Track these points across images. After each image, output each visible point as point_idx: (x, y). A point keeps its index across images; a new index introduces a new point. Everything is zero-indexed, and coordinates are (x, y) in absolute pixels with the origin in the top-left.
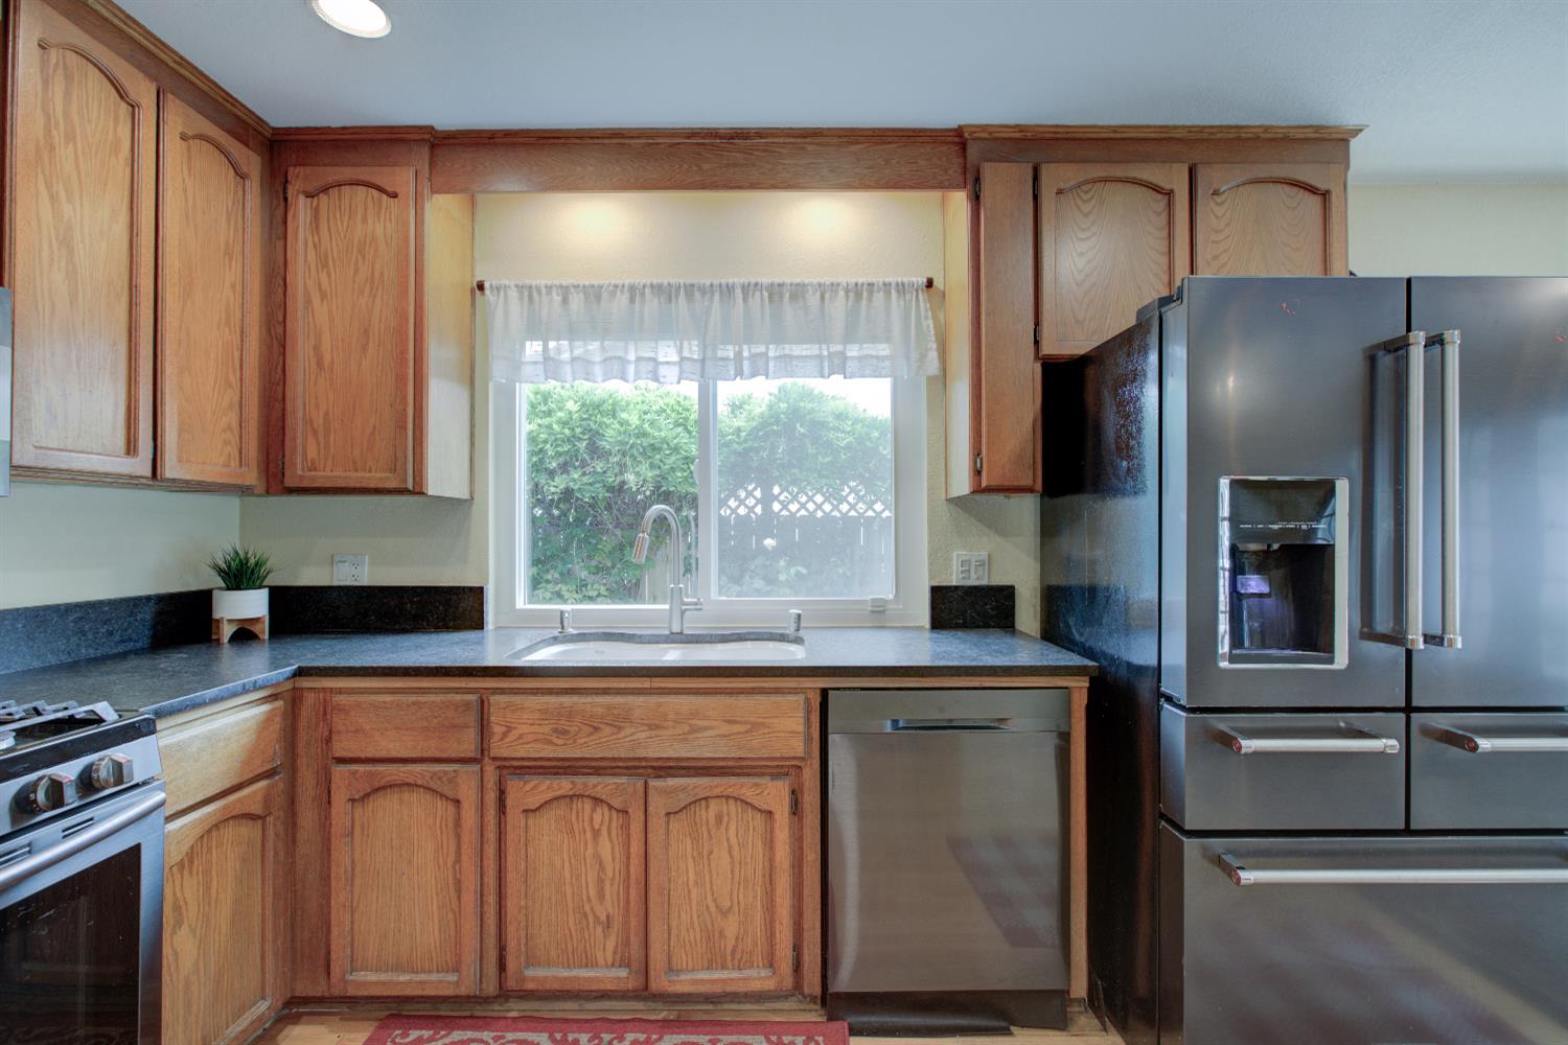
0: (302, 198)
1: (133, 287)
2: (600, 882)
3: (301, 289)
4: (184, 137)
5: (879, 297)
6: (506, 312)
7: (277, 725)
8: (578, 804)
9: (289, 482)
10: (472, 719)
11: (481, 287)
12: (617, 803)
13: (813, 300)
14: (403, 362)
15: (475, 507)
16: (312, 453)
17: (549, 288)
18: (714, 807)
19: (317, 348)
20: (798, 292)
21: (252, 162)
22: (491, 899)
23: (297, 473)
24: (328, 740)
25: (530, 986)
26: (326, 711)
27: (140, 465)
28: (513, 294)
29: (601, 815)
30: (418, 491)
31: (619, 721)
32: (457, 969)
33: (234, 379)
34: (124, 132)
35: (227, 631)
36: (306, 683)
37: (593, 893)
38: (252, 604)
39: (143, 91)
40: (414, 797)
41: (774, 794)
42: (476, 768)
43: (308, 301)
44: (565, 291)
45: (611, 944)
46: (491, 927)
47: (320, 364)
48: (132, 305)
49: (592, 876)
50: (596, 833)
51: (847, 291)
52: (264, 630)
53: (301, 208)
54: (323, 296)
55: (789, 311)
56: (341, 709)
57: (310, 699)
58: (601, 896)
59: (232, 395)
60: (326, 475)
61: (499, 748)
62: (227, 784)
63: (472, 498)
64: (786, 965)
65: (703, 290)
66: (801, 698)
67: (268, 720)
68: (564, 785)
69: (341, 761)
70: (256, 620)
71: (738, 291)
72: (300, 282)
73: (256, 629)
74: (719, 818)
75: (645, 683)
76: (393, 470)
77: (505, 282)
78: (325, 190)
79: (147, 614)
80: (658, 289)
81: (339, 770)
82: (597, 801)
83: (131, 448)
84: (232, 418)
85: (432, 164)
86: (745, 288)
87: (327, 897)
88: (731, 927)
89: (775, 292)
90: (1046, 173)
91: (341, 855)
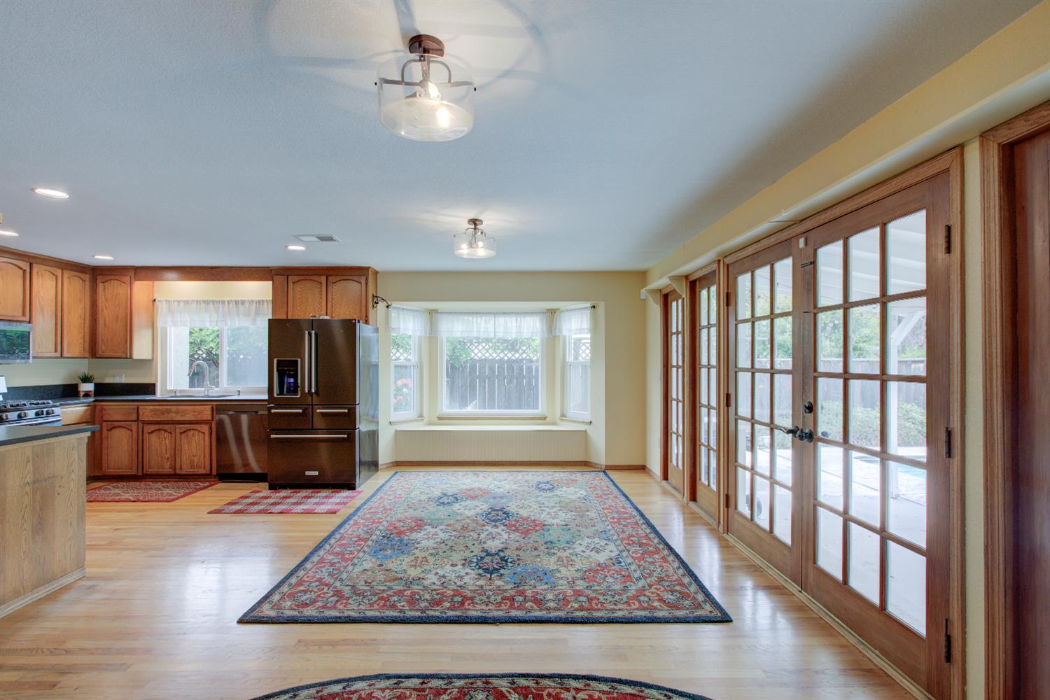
0: (101, 284)
1: (56, 316)
2: (166, 450)
3: (100, 308)
4: (68, 278)
5: (265, 303)
6: (162, 308)
7: (89, 412)
8: (161, 432)
9: (98, 356)
10: (135, 411)
11: (155, 300)
12: (169, 431)
13: (247, 304)
14: (127, 326)
15: (154, 361)
16: (103, 348)
17: (174, 301)
18: (192, 432)
19: (105, 321)
20: (243, 302)
21: (87, 277)
22: (140, 453)
23: (100, 353)
24: (102, 417)
25: (149, 473)
26: (102, 410)
27: (58, 354)
28: (165, 302)
29: (166, 434)
30: (131, 357)
31: (169, 412)
32: (131, 469)
33: (82, 331)
34: (54, 283)
35: (82, 394)
36: (97, 403)
37: (164, 451)
38: (89, 387)
39: (59, 272)
40: (122, 430)
41: (205, 428)
42: (136, 423)
43: (102, 310)
44: (179, 302)
45: (169, 463)
46: (140, 459)
47: (105, 325)
48: (56, 319)
49: (164, 448)
50: (165, 438)
51: (256, 302)
52: (93, 394)
53: (100, 286)
54: (106, 309)
55: (241, 307)
56: (105, 409)
57: (98, 407)
58: (166, 453)
59: (82, 335)
60: (107, 354)
61: (141, 418)
62: (76, 422)
63: (153, 359)
64: (208, 468)
65: (216, 301)
66: (210, 406)
67: (87, 411)
68: (157, 427)
69: (105, 421)
70: (90, 391)
71: (226, 303)
72: (100, 305)
73: (90, 393)
74: (193, 435)
75: (175, 403)
76: (124, 353)
77: (162, 299)
78: (107, 281)
79: (60, 389)
80: (204, 301)
81: (104, 424)
82: (165, 431)
83: (56, 351)
84: (82, 341)
85: (135, 274)
86: (228, 302)
87: (101, 452)
88: (196, 460)
89: (237, 302)
90: (290, 277)
91: (105, 442)
